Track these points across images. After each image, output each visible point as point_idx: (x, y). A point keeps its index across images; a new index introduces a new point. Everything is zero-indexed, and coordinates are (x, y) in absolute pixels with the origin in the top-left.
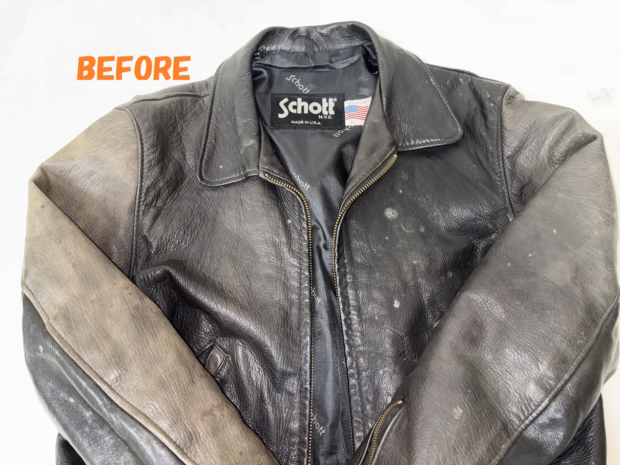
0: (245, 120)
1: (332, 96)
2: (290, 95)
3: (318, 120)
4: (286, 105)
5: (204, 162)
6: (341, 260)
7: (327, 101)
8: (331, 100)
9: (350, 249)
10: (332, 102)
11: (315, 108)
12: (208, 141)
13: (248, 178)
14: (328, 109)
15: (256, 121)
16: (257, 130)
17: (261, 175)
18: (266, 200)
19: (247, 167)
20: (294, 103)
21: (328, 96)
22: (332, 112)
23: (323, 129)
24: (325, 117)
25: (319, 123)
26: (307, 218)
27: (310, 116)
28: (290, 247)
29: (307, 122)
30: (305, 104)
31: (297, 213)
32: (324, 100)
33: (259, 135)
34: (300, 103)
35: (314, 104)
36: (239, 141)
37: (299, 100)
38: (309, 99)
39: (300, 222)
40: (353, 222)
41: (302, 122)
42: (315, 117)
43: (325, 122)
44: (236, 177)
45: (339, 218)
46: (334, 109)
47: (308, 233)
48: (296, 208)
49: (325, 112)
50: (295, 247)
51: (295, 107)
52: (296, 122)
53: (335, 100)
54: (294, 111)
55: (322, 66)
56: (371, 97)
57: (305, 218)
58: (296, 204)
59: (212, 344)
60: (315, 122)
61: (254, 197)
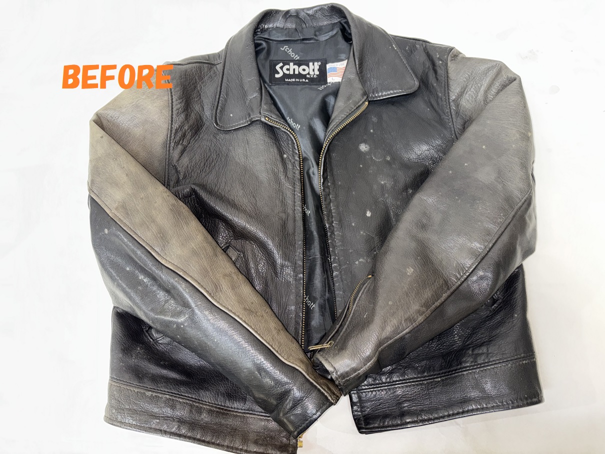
0: (250, 79)
1: (317, 61)
2: (284, 60)
3: (306, 78)
4: (281, 68)
5: (218, 111)
6: (326, 183)
7: (313, 65)
8: (316, 64)
9: (332, 175)
10: (317, 65)
11: (304, 70)
12: (221, 95)
13: (252, 123)
14: (314, 70)
15: (259, 79)
16: (259, 85)
17: (263, 119)
18: (267, 140)
19: (251, 114)
20: (287, 67)
21: (313, 61)
22: (317, 73)
23: (310, 85)
24: (312, 76)
25: (307, 81)
26: (299, 152)
27: (300, 76)
28: (286, 175)
29: (298, 80)
30: (296, 67)
31: (291, 150)
32: (311, 64)
33: (261, 89)
34: (292, 66)
35: (303, 67)
36: (244, 95)
37: (292, 64)
38: (299, 63)
39: (293, 156)
40: (334, 155)
41: (294, 80)
42: (304, 76)
43: (312, 80)
44: (243, 123)
45: (323, 149)
46: (319, 70)
47: (300, 164)
48: (290, 146)
49: (312, 73)
50: (290, 174)
51: (288, 70)
52: (289, 80)
53: (320, 63)
54: (287, 72)
55: (309, 39)
56: (347, 60)
57: (297, 152)
58: (290, 142)
59: (228, 245)
60: (304, 80)
61: (258, 136)
